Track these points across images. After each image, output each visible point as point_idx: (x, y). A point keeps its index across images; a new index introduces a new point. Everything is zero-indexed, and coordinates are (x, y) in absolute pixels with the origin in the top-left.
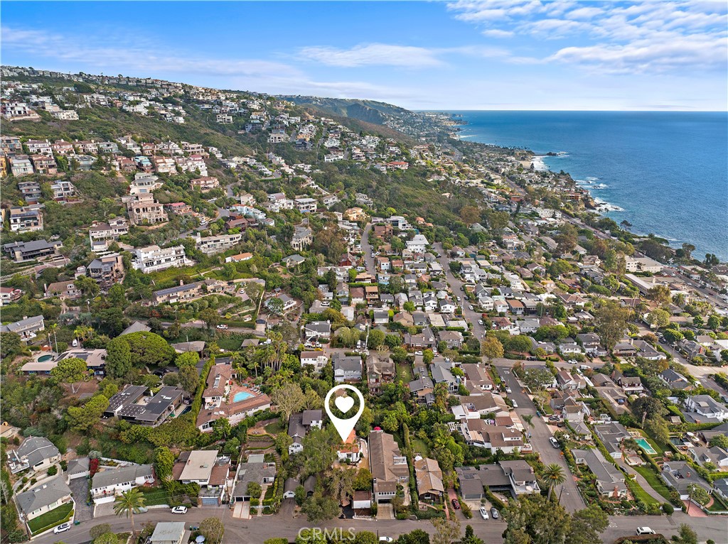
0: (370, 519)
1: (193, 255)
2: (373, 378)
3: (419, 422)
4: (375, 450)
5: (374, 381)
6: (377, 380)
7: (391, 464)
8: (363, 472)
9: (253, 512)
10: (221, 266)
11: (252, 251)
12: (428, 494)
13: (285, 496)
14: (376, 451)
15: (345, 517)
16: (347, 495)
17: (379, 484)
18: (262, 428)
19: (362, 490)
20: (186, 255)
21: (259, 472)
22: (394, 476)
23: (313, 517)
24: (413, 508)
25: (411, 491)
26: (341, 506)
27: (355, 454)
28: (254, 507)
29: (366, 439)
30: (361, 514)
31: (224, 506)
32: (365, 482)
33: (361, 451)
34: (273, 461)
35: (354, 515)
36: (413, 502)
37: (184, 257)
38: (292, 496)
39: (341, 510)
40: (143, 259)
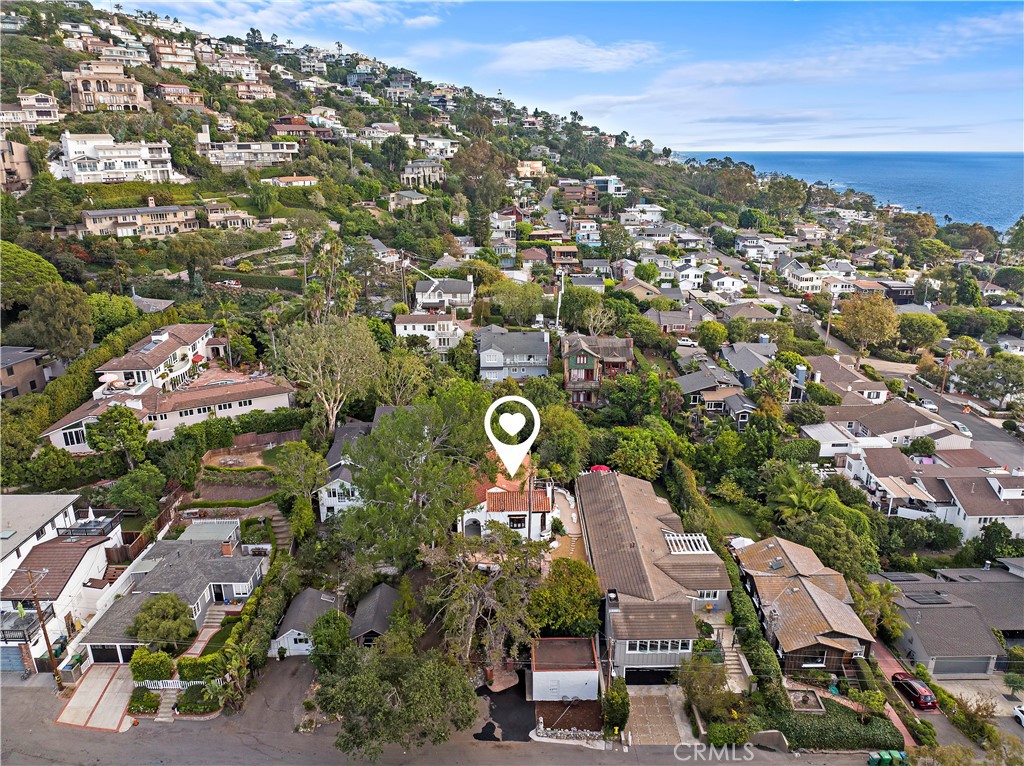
0: (600, 745)
1: (190, 163)
2: (578, 367)
3: (717, 458)
4: (601, 516)
5: (582, 374)
6: (589, 374)
7: (660, 552)
8: (565, 570)
9: (142, 703)
10: (247, 191)
11: (319, 174)
12: (816, 652)
13: (282, 651)
14: (604, 517)
15: (498, 733)
16: (509, 642)
17: (627, 610)
18: (256, 454)
19: (563, 632)
20: (172, 161)
21: (200, 565)
22: (676, 587)
23: (364, 729)
24: (764, 700)
25: (745, 640)
26: (483, 691)
27: (536, 518)
28: (148, 683)
29: (570, 487)
30: (565, 725)
31: (41, 680)
32: (574, 603)
33: (555, 514)
34: (265, 539)
35: (534, 725)
36: (761, 679)
37: (169, 165)
38: (305, 649)
39: (483, 704)
40: (72, 155)
